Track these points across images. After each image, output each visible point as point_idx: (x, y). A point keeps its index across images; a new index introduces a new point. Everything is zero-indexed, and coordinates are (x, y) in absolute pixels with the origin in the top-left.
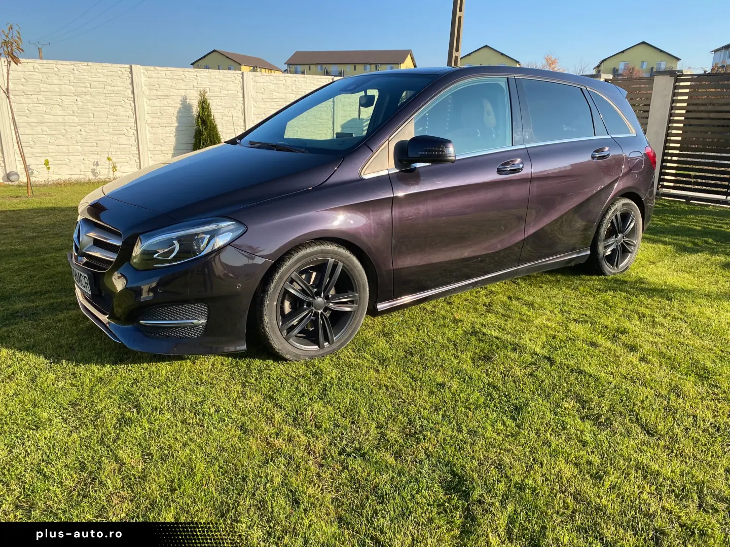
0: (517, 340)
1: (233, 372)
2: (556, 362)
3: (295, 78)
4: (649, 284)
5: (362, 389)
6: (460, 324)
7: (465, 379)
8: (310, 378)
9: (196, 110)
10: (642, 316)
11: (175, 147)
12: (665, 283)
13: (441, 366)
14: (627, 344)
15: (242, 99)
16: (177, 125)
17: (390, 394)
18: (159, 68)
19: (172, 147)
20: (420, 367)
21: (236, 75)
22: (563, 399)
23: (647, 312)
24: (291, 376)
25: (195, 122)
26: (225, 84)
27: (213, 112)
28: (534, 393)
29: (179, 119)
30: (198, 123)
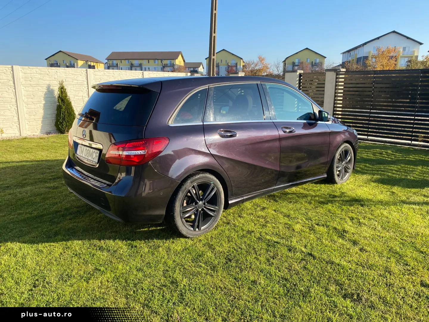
0: (289, 243)
1: (116, 287)
2: (316, 257)
3: (119, 72)
4: (348, 196)
5: (206, 292)
6: (253, 234)
7: (267, 276)
8: (169, 286)
9: (57, 93)
10: (352, 219)
11: (43, 116)
12: (357, 195)
13: (250, 267)
14: (351, 240)
15: (87, 85)
16: (44, 102)
17: (224, 293)
18: (31, 67)
19: (41, 117)
20: (238, 270)
21: (82, 71)
22: (328, 284)
23: (354, 215)
24: (157, 286)
25: (56, 100)
26: (76, 76)
27: (68, 94)
28: (310, 281)
29: (46, 98)
30: (59, 101)
